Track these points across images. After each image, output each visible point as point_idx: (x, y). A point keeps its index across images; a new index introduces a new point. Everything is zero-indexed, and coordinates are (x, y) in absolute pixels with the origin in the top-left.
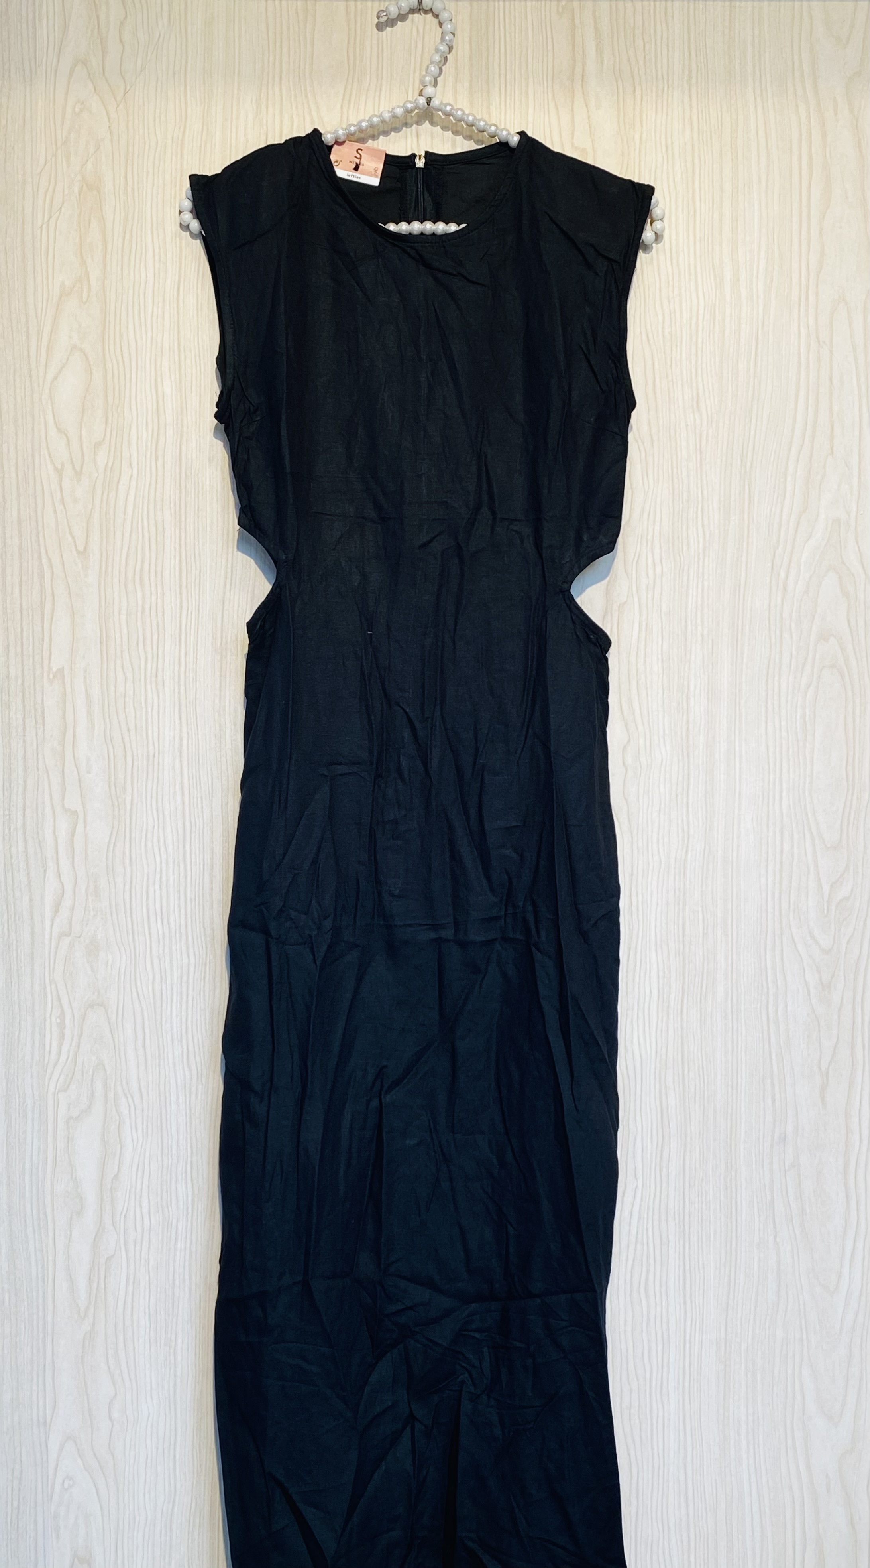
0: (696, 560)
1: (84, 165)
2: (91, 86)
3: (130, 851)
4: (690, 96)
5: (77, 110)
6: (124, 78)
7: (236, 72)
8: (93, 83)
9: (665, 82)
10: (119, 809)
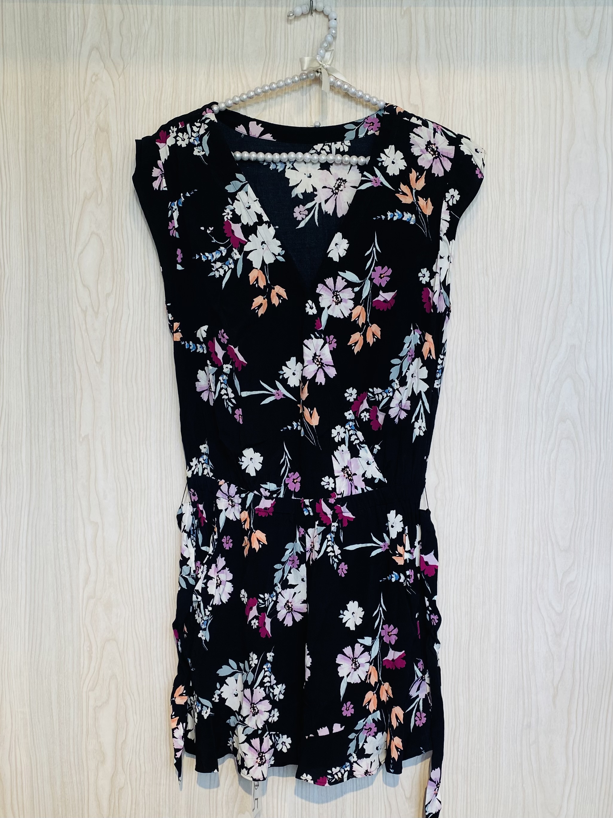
0: (483, 371)
1: (98, 116)
2: (102, 64)
3: (131, 547)
4: (485, 70)
5: (93, 80)
6: (122, 59)
7: (194, 54)
8: (103, 62)
9: (470, 61)
10: (124, 522)
